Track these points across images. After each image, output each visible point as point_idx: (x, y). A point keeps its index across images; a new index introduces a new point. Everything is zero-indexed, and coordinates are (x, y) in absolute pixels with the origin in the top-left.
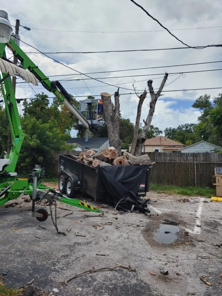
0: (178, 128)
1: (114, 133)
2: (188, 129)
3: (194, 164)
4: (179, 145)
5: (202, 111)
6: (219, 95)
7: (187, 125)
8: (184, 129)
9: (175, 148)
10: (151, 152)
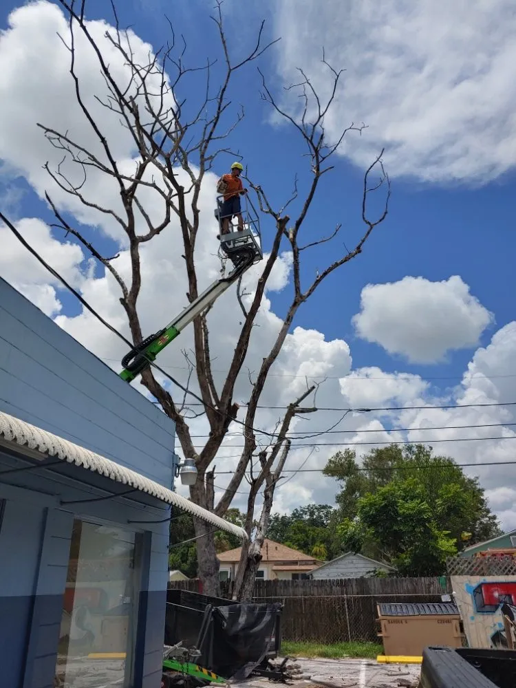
0: (294, 514)
1: (208, 547)
2: (315, 517)
3: (343, 600)
4: (305, 559)
5: (344, 483)
6: (373, 452)
7: (312, 508)
8: (307, 517)
9: (297, 567)
10: (270, 581)
